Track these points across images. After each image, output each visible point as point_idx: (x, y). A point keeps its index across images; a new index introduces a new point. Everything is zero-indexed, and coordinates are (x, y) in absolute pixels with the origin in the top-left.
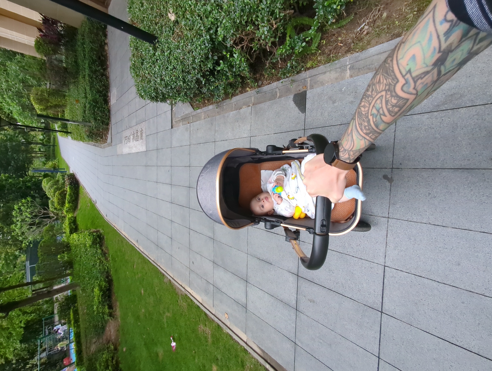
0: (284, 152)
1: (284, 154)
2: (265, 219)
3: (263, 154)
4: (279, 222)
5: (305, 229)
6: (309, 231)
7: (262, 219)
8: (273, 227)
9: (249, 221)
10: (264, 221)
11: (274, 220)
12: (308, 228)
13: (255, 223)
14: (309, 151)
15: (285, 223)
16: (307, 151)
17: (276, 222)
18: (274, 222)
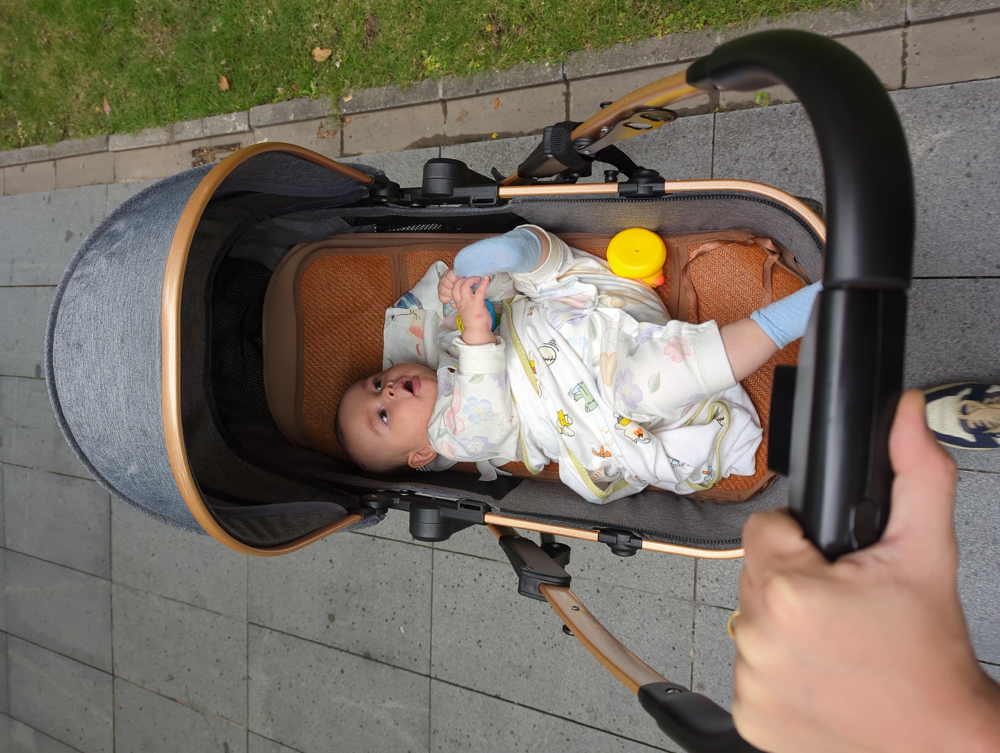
0: (504, 192)
1: (503, 201)
2: (411, 493)
3: (408, 197)
4: (478, 509)
5: (594, 536)
6: (609, 544)
7: (397, 494)
8: (447, 528)
9: (340, 508)
10: (407, 504)
11: (455, 500)
12: (608, 531)
13: (366, 516)
14: (623, 190)
15: (506, 512)
16: (613, 188)
17: (462, 505)
18: (456, 508)
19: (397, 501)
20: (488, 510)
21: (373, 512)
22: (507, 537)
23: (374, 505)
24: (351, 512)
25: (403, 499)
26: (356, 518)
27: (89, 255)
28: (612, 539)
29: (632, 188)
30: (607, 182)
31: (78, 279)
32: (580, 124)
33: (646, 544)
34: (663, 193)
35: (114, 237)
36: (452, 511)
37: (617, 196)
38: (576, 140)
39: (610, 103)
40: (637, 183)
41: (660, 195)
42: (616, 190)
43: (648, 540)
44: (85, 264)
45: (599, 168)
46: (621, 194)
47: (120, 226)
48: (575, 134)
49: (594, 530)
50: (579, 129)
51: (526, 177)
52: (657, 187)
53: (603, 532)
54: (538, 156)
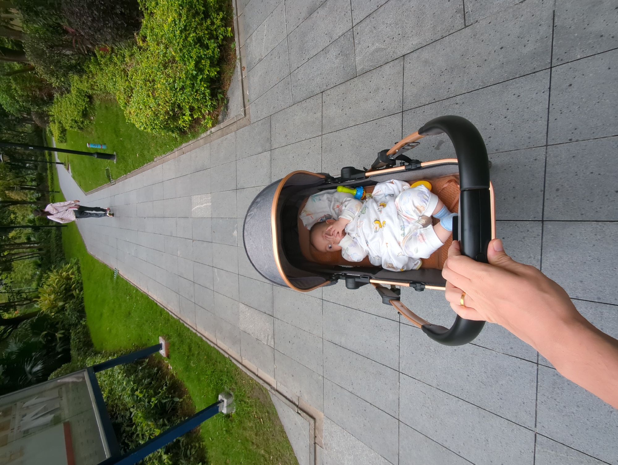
0: (367, 174)
1: (367, 177)
2: (346, 274)
3: (337, 181)
4: (367, 278)
5: (407, 285)
7: (341, 275)
8: (357, 285)
9: (324, 279)
10: (344, 278)
11: (360, 275)
12: (413, 283)
13: (332, 281)
14: (406, 168)
15: (377, 279)
16: (403, 168)
17: (362, 277)
18: (360, 278)
19: (341, 277)
20: (371, 278)
21: (334, 280)
22: (378, 287)
23: (334, 278)
24: (327, 280)
25: (343, 276)
26: (329, 282)
27: (251, 209)
28: (415, 286)
29: (410, 167)
30: (401, 166)
31: (249, 215)
32: (389, 150)
33: (427, 287)
34: (421, 167)
35: (258, 203)
36: (358, 279)
37: (405, 170)
38: (389, 155)
39: (398, 142)
40: (411, 165)
41: (420, 168)
42: (404, 168)
43: (427, 285)
44: (250, 212)
45: (398, 162)
46: (406, 169)
47: (259, 200)
48: (388, 153)
49: (408, 283)
50: (389, 151)
51: (374, 168)
52: (418, 166)
53: (410, 283)
54: (377, 162)
